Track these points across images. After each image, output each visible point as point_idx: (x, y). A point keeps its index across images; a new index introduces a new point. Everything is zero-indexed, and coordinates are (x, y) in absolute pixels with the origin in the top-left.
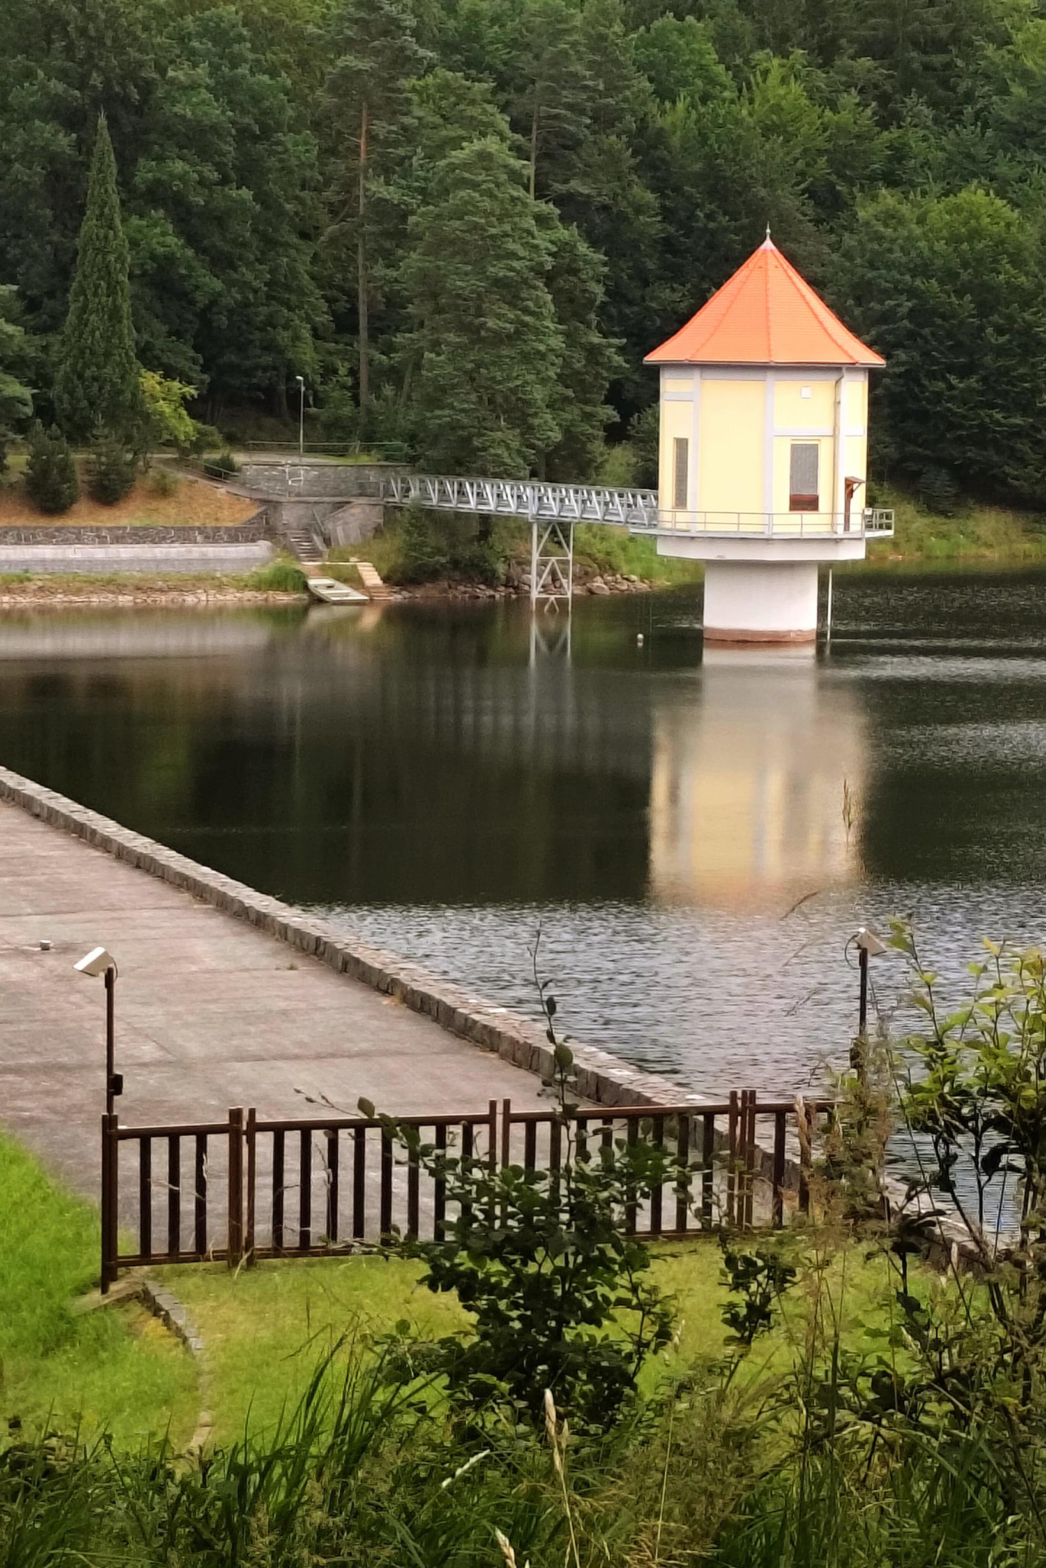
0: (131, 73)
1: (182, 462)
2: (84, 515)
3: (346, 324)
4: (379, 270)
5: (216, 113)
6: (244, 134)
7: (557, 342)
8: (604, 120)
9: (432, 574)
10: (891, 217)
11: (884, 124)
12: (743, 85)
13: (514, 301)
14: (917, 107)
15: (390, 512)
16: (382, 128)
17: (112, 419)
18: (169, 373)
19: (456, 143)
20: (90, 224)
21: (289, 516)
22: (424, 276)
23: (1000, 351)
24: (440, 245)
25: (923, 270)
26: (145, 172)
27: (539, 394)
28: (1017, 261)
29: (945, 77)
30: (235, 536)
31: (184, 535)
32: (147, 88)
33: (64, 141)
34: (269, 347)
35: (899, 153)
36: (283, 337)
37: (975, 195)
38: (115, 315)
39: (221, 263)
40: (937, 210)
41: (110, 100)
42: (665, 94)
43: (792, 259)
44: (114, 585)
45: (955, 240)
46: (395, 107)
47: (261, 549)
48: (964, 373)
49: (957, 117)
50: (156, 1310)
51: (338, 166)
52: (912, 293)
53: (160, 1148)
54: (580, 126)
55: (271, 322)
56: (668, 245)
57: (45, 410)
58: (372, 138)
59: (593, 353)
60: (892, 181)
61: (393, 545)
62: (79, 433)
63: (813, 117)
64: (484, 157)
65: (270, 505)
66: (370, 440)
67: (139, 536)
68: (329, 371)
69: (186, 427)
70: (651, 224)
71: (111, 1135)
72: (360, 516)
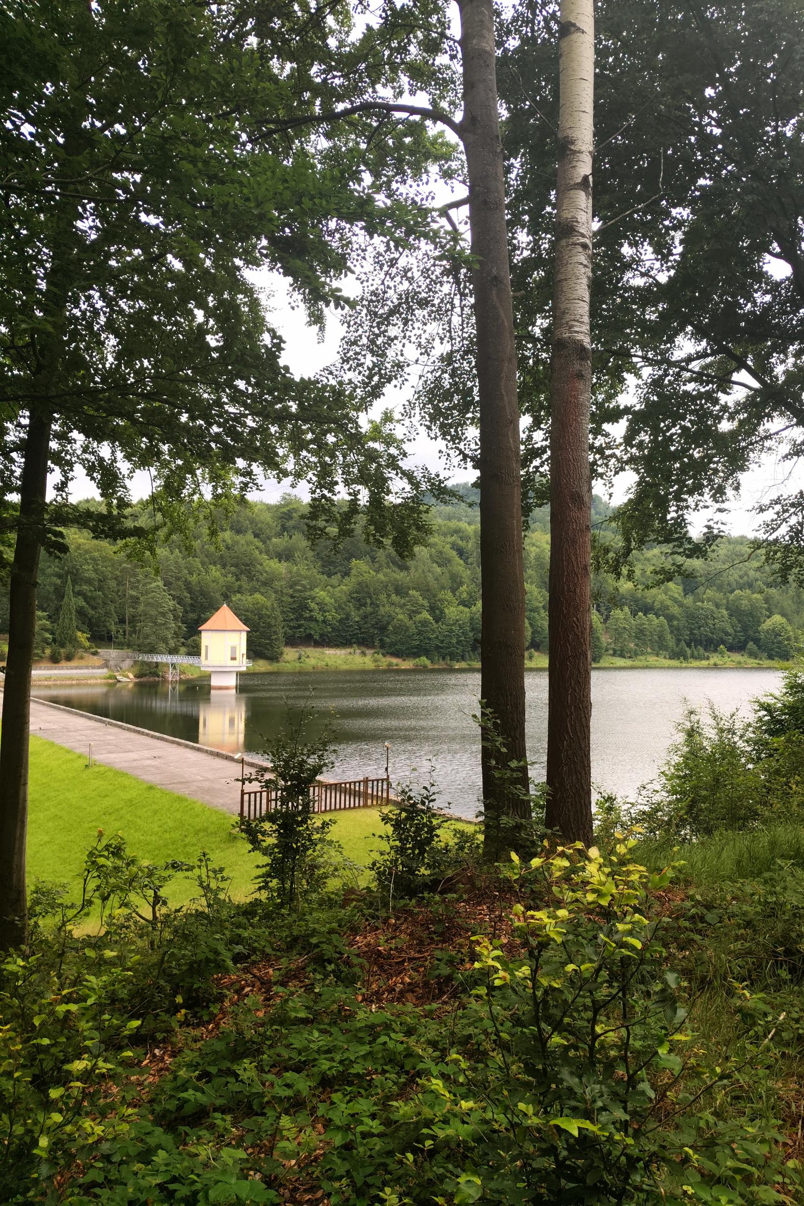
0: (74, 567)
1: (86, 651)
2: (64, 663)
3: (122, 621)
4: (131, 610)
5: (94, 575)
6: (100, 580)
7: (174, 625)
8: (178, 579)
9: (145, 675)
10: (240, 600)
11: (237, 581)
12: (207, 572)
13: (164, 616)
14: (244, 577)
15: (135, 662)
16: (132, 580)
17: (70, 642)
18: (83, 632)
19: (149, 583)
20: (66, 599)
21: (112, 663)
22: (143, 611)
23: (263, 627)
24: (148, 604)
25: (247, 611)
26: (77, 588)
27: (169, 636)
28: (267, 609)
29: (249, 571)
30: (99, 668)
31: (87, 667)
32: (78, 570)
33: (59, 581)
34: (105, 626)
35: (240, 587)
36: (108, 624)
37: (257, 596)
38: (71, 619)
39: (94, 608)
40: (250, 598)
41: (69, 573)
42: (191, 573)
43: (230, 608)
44: (72, 679)
45: (254, 604)
46: (135, 576)
47: (105, 670)
48: (256, 631)
49: (252, 580)
51: (121, 588)
52: (245, 615)
54: (172, 580)
55: (105, 621)
56: (192, 605)
57: (54, 640)
58: (130, 582)
59: (179, 627)
60: (239, 592)
61: (136, 669)
62: (63, 645)
63: (222, 580)
65: (107, 661)
66: (129, 646)
67: (77, 668)
68: (118, 632)
69: (87, 644)
70: (189, 601)
72: (128, 663)
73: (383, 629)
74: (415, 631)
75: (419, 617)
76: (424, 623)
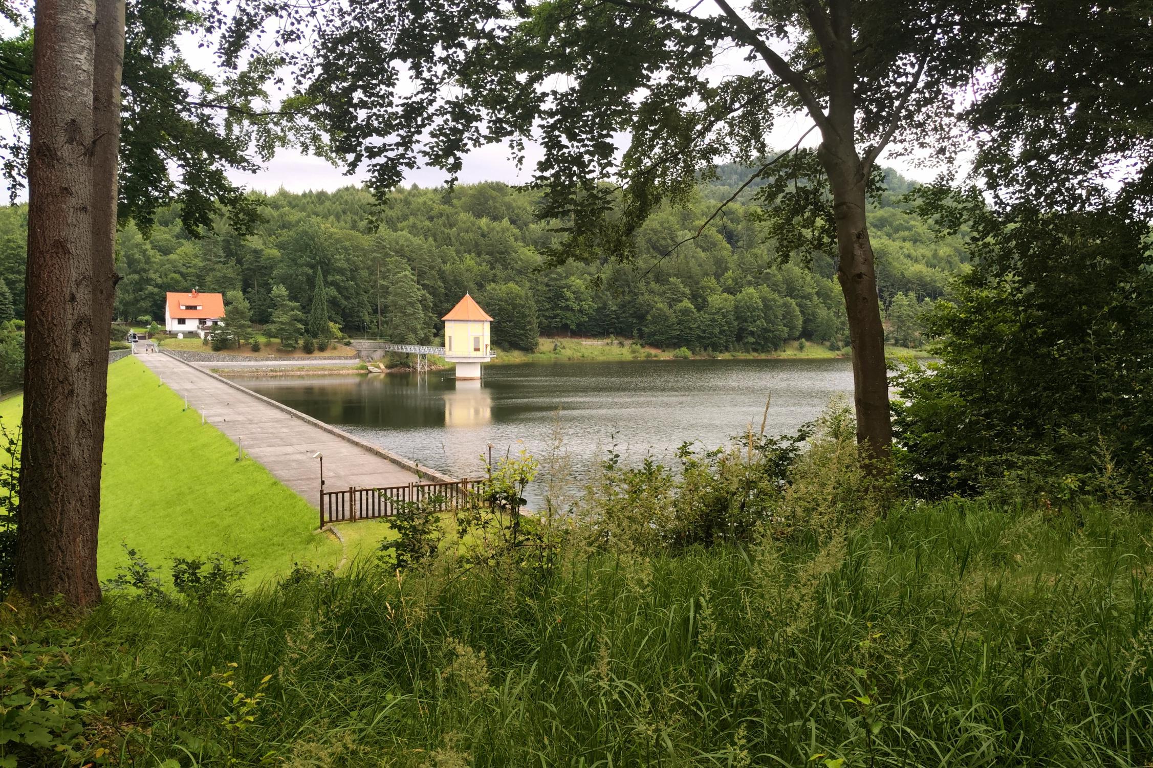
0: (325, 256)
1: (339, 342)
2: (317, 354)
3: (375, 311)
4: (383, 300)
5: (345, 265)
6: (352, 271)
7: (423, 315)
8: (431, 268)
9: (396, 366)
10: (494, 289)
11: (492, 269)
12: (461, 261)
13: (413, 306)
14: (498, 266)
15: (386, 352)
16: (383, 269)
17: (323, 332)
18: (336, 322)
19: (399, 272)
20: (317, 290)
21: (363, 353)
22: (393, 301)
23: (518, 317)
24: (396, 294)
25: (501, 300)
26: (330, 278)
27: (419, 327)
28: (520, 298)
29: (504, 260)
30: (351, 358)
31: (340, 358)
32: (329, 260)
33: (310, 271)
34: (358, 317)
35: (495, 276)
36: (361, 314)
37: (511, 285)
38: (323, 310)
39: (347, 298)
40: (503, 287)
41: (320, 262)
42: (445, 262)
43: (473, 298)
44: (324, 369)
45: (507, 294)
46: (385, 265)
47: (357, 361)
48: (510, 322)
49: (507, 268)
50: (333, 533)
51: (373, 277)
52: (499, 305)
53: (334, 496)
54: (426, 269)
55: (358, 311)
56: (446, 295)
57: (307, 331)
58: (381, 271)
59: (430, 318)
60: (494, 282)
61: (387, 359)
62: (315, 336)
63: (476, 269)
64: (406, 276)
65: (359, 351)
66: (381, 337)
67: (330, 358)
68: (372, 322)
69: (340, 334)
70: (443, 290)
71: (322, 494)
72: (379, 354)
73: (641, 318)
74: (675, 320)
75: (680, 306)
76: (686, 312)
